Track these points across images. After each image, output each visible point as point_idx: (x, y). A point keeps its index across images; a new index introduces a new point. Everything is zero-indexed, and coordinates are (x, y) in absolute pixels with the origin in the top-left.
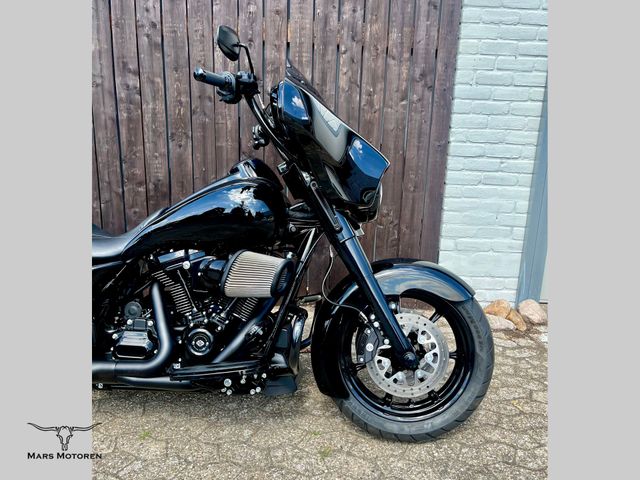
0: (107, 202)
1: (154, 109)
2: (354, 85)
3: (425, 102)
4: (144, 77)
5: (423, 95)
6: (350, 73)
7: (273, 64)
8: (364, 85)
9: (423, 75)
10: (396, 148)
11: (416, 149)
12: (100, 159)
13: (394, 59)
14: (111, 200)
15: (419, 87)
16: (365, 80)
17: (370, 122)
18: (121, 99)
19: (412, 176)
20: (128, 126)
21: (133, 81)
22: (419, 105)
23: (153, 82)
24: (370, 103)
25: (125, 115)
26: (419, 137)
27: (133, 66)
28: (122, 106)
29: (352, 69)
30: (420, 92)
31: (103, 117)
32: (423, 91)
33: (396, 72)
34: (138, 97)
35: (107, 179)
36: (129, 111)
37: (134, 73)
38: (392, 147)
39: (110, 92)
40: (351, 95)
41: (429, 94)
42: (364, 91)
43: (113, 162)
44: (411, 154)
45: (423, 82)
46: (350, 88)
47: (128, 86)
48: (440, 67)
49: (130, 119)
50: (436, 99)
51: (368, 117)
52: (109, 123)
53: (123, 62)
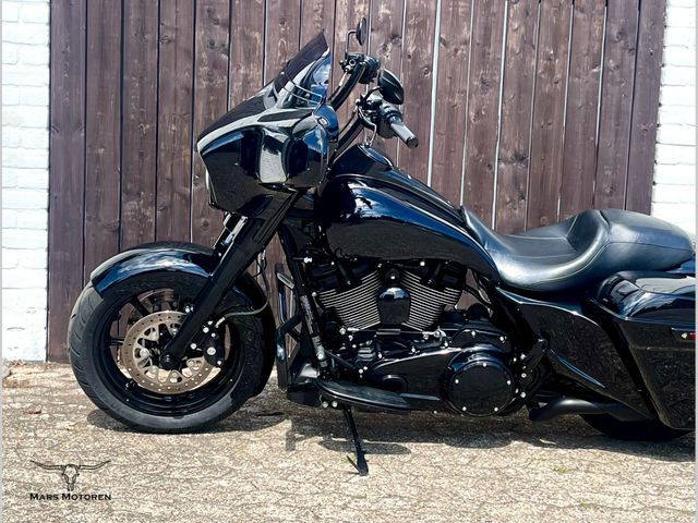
0: (165, 208)
1: (246, 75)
2: (528, 46)
3: (625, 70)
4: (236, 32)
5: (622, 61)
6: (523, 30)
7: (418, 15)
8: (541, 46)
9: (622, 33)
10: (585, 133)
11: (613, 134)
12: (162, 146)
13: (582, 11)
14: (171, 206)
15: (617, 51)
16: (543, 39)
17: (550, 97)
18: (201, 61)
19: (609, 173)
20: (208, 98)
21: (220, 35)
22: (617, 73)
23: (247, 38)
24: (550, 70)
25: (205, 84)
26: (618, 118)
27: (222, 15)
28: (203, 70)
29: (525, 23)
30: (619, 57)
31: (173, 86)
32: (623, 55)
33: (587, 29)
34: (225, 57)
35: (168, 175)
36: (210, 77)
37: (223, 25)
38: (580, 130)
39: (187, 52)
40: (523, 60)
41: (630, 59)
42: (541, 54)
43: (181, 149)
44: (608, 142)
45: (622, 42)
46: (522, 49)
47: (212, 44)
48: (644, 24)
49: (211, 90)
50: (640, 66)
51: (547, 89)
52: (182, 93)
53: (209, 11)
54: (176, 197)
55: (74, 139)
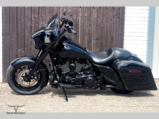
1: (42, 24)
2: (98, 17)
4: (40, 15)
5: (117, 20)
6: (97, 14)
7: (76, 11)
8: (101, 17)
9: (116, 14)
10: (110, 34)
11: (115, 34)
13: (108, 10)
14: (27, 50)
15: (116, 18)
16: (101, 16)
17: (102, 27)
18: (33, 21)
19: (115, 42)
21: (37, 16)
22: (116, 22)
23: (42, 16)
24: (102, 22)
25: (34, 25)
26: (116, 31)
27: (37, 12)
28: (33, 23)
31: (27, 26)
32: (117, 19)
33: (109, 14)
34: (38, 20)
35: (27, 44)
37: (37, 14)
38: (109, 34)
39: (30, 19)
40: (97, 20)
41: (118, 19)
42: (101, 19)
43: (29, 39)
44: (114, 36)
45: (116, 16)
46: (97, 18)
47: (35, 18)
48: (121, 13)
49: (35, 27)
50: (120, 21)
51: (102, 25)
52: (29, 27)
53: (34, 11)
54: (28, 48)
55: (7, 37)
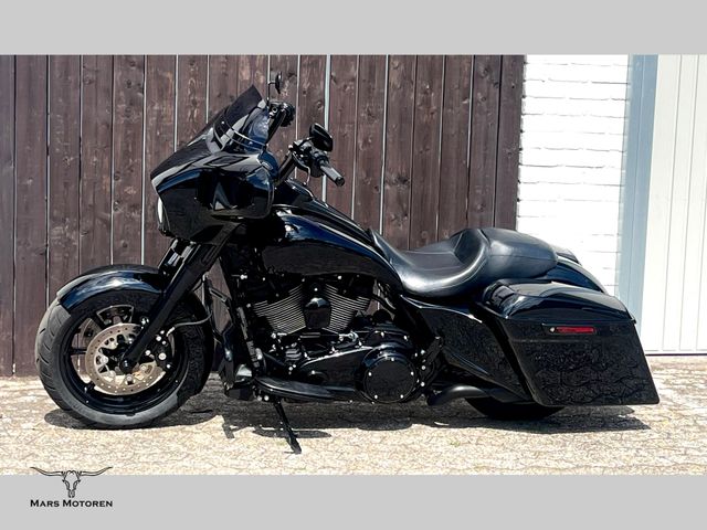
0: (87, 232)
1: (160, 111)
2: (407, 82)
3: (491, 101)
5: (488, 93)
6: (402, 67)
8: (419, 82)
9: (487, 70)
10: (457, 158)
11: (482, 158)
12: (84, 176)
14: (93, 230)
15: (484, 85)
16: (420, 75)
17: (427, 126)
18: (119, 99)
19: (479, 191)
20: (126, 132)
21: (136, 75)
23: (160, 78)
24: (427, 103)
25: (123, 120)
26: (486, 143)
28: (120, 107)
29: (404, 62)
30: (485, 90)
31: (94, 122)
32: (489, 88)
33: (457, 67)
34: (140, 95)
35: (91, 202)
36: (127, 114)
37: (139, 67)
38: (454, 155)
39: (107, 90)
40: (404, 94)
41: (494, 91)
42: (419, 88)
43: (102, 178)
44: (478, 164)
45: (488, 77)
46: (403, 85)
47: (129, 84)
49: (128, 125)
50: (503, 98)
51: (425, 119)
52: (102, 129)
54: (98, 222)
55: (4, 171)
